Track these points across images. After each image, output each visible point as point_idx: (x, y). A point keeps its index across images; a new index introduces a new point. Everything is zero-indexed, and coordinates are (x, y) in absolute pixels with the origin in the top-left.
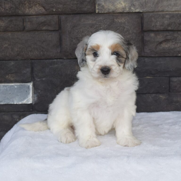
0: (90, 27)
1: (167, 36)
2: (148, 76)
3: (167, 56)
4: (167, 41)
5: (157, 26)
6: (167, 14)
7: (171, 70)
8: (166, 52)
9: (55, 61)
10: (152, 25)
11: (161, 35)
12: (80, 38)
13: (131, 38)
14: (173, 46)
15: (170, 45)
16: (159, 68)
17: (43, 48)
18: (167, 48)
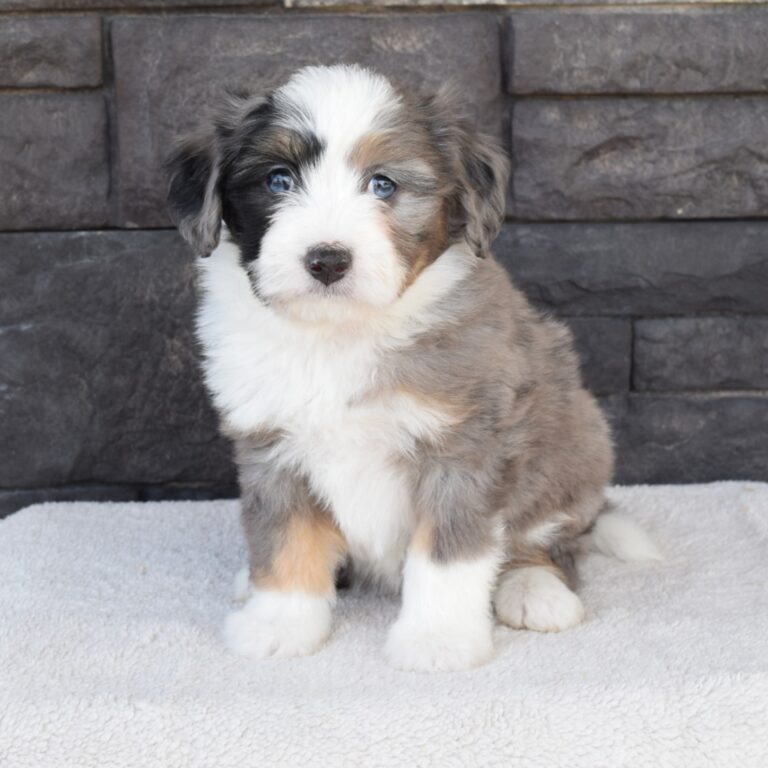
0: (256, 75)
1: (620, 119)
3: (621, 215)
4: (620, 143)
5: (575, 74)
6: (619, 17)
7: (642, 283)
8: (618, 199)
9: (81, 238)
10: (554, 68)
11: (591, 116)
14: (650, 167)
15: (635, 163)
16: (584, 273)
17: (22, 172)
18: (624, 179)
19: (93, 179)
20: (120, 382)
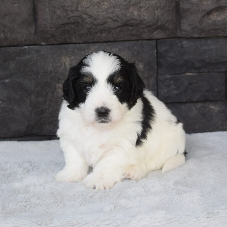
2: (189, 72)
3: (220, 35)
4: (219, 9)
8: (219, 29)
9: (26, 49)
12: (68, 7)
13: (158, 4)
15: (225, 16)
16: (207, 57)
17: (4, 26)
18: (221, 22)
19: (30, 27)
20: (41, 99)
